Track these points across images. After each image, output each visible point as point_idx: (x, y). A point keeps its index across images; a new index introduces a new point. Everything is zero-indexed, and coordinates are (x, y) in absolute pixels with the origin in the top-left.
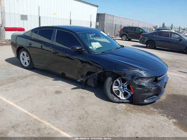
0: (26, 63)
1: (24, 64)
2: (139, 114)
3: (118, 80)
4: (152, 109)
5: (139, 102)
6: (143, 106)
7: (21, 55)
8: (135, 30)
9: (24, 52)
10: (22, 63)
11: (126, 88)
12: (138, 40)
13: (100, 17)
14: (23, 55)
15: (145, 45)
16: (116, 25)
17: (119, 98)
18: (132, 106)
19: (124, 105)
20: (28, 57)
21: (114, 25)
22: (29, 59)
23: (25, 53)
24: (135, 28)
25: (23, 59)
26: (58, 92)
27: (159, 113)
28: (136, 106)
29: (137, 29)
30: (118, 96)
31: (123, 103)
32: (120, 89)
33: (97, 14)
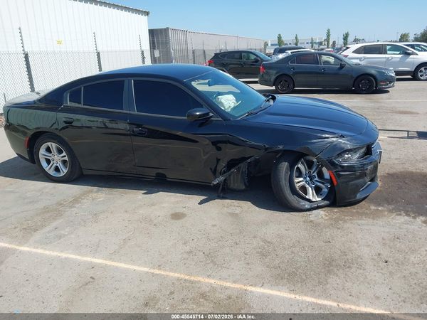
0: (57, 169)
1: (52, 172)
2: (360, 222)
3: (300, 166)
4: (373, 208)
6: (356, 206)
7: (42, 151)
8: (241, 58)
9: (49, 144)
10: (47, 169)
11: (317, 179)
12: (257, 80)
13: (157, 37)
14: (48, 150)
15: (274, 88)
16: (194, 52)
17: (309, 201)
18: (336, 210)
19: (321, 212)
20: (64, 154)
22: (66, 158)
23: (53, 146)
24: (240, 53)
25: (48, 161)
26: (177, 216)
27: (390, 211)
29: (243, 54)
30: (307, 197)
31: (318, 207)
32: (306, 182)
33: (149, 30)
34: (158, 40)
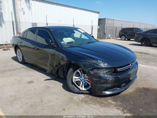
0: (20, 59)
4: (110, 101)
5: (97, 93)
6: (102, 98)
7: (18, 52)
11: (87, 79)
16: (116, 28)
17: (79, 89)
19: (83, 96)
20: (21, 54)
21: (115, 28)
25: (19, 56)
26: (31, 82)
27: (116, 106)
28: (95, 98)
30: (78, 87)
31: (82, 93)
32: (81, 80)
33: (99, 19)
34: (102, 22)
